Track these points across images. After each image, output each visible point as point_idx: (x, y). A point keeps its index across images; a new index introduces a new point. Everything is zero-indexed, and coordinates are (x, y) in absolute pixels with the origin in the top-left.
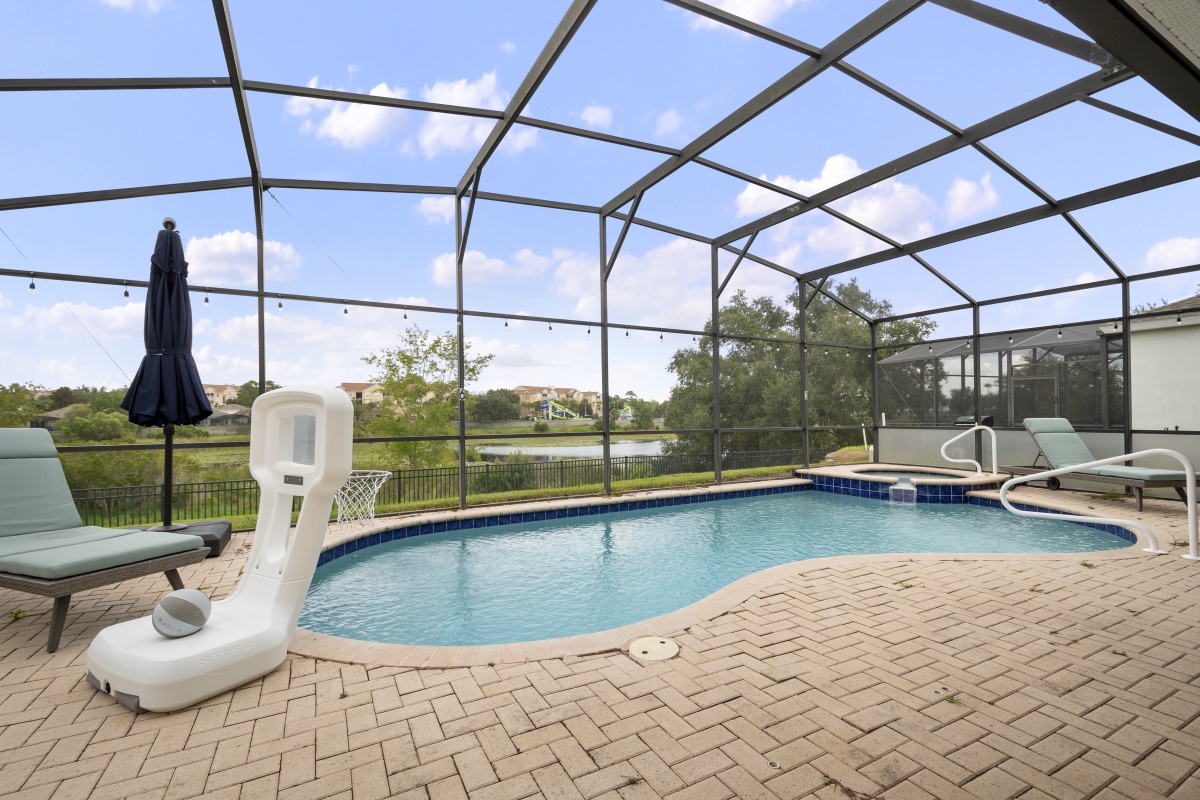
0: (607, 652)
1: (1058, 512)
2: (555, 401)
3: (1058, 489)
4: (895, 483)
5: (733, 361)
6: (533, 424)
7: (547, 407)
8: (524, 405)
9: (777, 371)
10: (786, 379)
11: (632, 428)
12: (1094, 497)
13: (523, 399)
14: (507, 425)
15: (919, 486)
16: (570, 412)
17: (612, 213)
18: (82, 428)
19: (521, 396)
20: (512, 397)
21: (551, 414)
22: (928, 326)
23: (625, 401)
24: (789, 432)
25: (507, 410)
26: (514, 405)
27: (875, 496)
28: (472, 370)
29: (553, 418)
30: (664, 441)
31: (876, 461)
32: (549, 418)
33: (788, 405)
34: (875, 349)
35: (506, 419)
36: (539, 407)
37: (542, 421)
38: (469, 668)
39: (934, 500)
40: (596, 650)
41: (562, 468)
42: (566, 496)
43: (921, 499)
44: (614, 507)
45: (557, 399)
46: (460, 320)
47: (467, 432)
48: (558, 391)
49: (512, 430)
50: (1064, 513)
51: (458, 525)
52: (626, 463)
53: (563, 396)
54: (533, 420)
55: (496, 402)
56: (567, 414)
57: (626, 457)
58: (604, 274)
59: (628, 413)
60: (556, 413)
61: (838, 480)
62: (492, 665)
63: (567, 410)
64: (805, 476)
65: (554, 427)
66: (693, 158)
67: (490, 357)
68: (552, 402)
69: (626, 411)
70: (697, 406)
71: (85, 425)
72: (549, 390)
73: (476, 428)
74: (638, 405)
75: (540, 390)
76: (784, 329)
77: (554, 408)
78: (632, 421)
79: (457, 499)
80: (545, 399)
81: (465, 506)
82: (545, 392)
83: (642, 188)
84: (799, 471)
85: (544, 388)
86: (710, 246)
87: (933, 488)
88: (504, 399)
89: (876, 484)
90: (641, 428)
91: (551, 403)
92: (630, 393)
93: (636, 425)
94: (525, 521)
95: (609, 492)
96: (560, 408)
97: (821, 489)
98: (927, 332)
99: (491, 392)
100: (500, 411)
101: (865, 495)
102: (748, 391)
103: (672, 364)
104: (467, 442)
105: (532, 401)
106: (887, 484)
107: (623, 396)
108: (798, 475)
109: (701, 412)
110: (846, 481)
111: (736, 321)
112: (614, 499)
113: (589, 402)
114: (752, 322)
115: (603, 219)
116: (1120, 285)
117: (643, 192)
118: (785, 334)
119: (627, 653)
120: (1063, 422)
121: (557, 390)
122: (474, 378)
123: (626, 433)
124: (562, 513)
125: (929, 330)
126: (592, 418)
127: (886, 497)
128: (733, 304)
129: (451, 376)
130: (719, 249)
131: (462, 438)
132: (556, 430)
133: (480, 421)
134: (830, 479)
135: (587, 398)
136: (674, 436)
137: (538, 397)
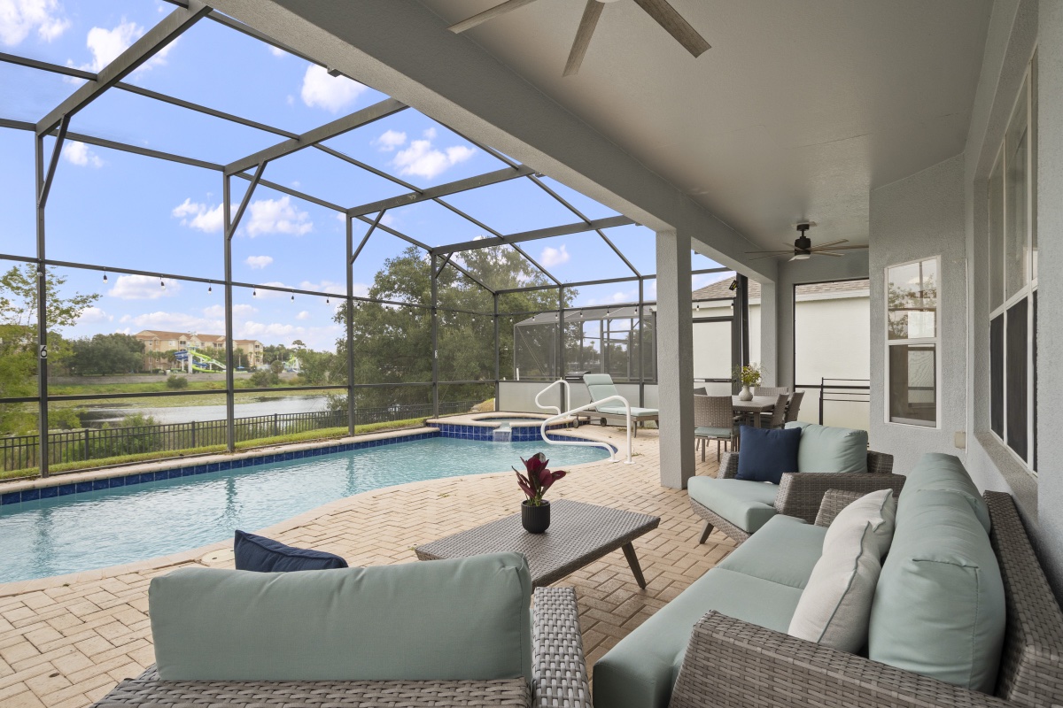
0: (182, 563)
1: (586, 440)
2: (198, 351)
3: (606, 425)
4: (498, 427)
5: (404, 314)
6: (165, 379)
7: (186, 359)
8: (152, 354)
9: (446, 326)
10: (452, 334)
11: (300, 382)
12: (620, 430)
13: (149, 347)
14: (122, 380)
15: (514, 429)
16: (219, 364)
17: (239, 173)
19: (147, 344)
20: (135, 344)
21: (191, 367)
22: (572, 293)
23: (292, 351)
24: (454, 385)
25: (124, 361)
26: (137, 355)
27: (484, 438)
28: (67, 312)
29: (194, 371)
30: (332, 397)
31: (497, 410)
32: (189, 371)
33: (453, 359)
34: (496, 316)
35: (123, 372)
36: (173, 357)
37: (179, 375)
38: (43, 590)
39: (524, 439)
40: (172, 563)
41: (193, 430)
42: (182, 456)
43: (515, 439)
44: (237, 464)
45: (200, 348)
46: (41, 269)
47: (52, 391)
48: (202, 338)
49: (133, 387)
50: (591, 441)
51: (37, 495)
52: (276, 421)
53: (209, 344)
54: (165, 373)
55: (107, 350)
56: (214, 366)
57: (276, 415)
58: (228, 233)
59: (295, 364)
60: (199, 365)
61: (459, 427)
62: (67, 585)
63: (214, 362)
64: (434, 425)
65: (195, 382)
66: (314, 144)
67: (95, 297)
68: (194, 352)
69: (291, 363)
70: (364, 359)
72: (189, 336)
73: (73, 385)
74: (304, 356)
75: (176, 336)
76: (454, 285)
77: (196, 360)
78: (300, 375)
79: (37, 469)
80: (182, 347)
81: (46, 474)
82: (183, 338)
83: (265, 159)
84: (429, 421)
85: (181, 334)
86: (345, 215)
87: (523, 429)
88: (121, 347)
89: (484, 428)
90: (310, 382)
91: (191, 354)
92: (298, 342)
93: (304, 379)
94: (127, 484)
95: (233, 449)
96: (204, 359)
97: (446, 435)
98: (571, 298)
99: (100, 338)
100: (113, 362)
101: (477, 438)
102: (416, 345)
103: (339, 314)
104: (50, 404)
105: (163, 350)
106: (492, 428)
107: (289, 346)
108: (428, 425)
109: (366, 366)
110: (464, 427)
111: (408, 273)
112: (237, 456)
113: (245, 352)
114: (423, 276)
115: (227, 178)
116: (638, 281)
117: (265, 163)
118: (455, 290)
119: (200, 562)
120: (607, 377)
121: (200, 337)
122: (70, 321)
123: (292, 388)
124: (175, 473)
125: (573, 296)
126: (249, 371)
127: (491, 438)
128: (407, 256)
129: (30, 318)
130: (354, 219)
131: (44, 399)
132: (198, 386)
133: (80, 375)
134: (452, 426)
135: (242, 347)
136: (342, 390)
137: (173, 345)
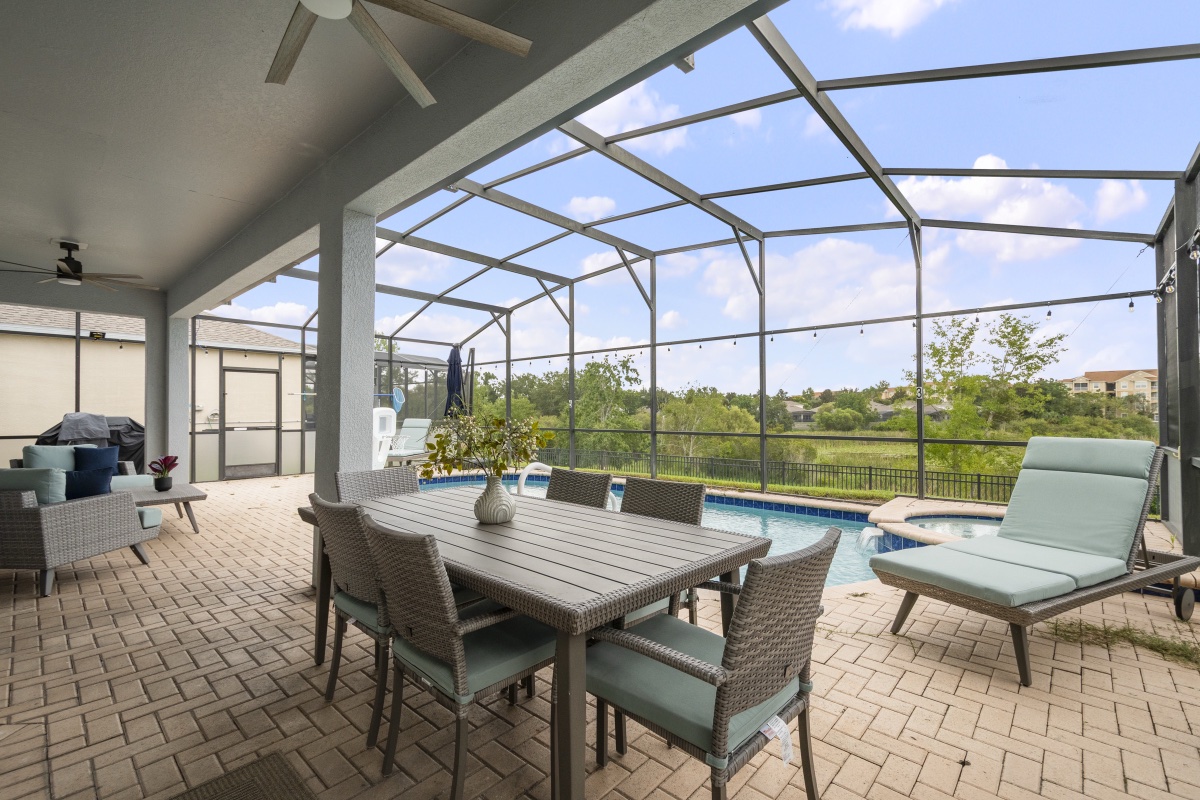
15: (887, 534)
18: (828, 420)
71: (830, 418)
